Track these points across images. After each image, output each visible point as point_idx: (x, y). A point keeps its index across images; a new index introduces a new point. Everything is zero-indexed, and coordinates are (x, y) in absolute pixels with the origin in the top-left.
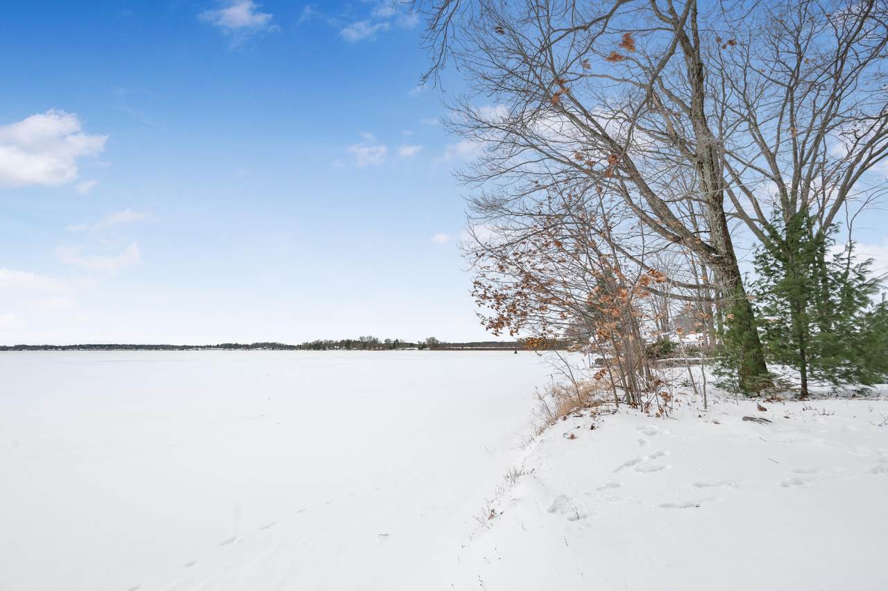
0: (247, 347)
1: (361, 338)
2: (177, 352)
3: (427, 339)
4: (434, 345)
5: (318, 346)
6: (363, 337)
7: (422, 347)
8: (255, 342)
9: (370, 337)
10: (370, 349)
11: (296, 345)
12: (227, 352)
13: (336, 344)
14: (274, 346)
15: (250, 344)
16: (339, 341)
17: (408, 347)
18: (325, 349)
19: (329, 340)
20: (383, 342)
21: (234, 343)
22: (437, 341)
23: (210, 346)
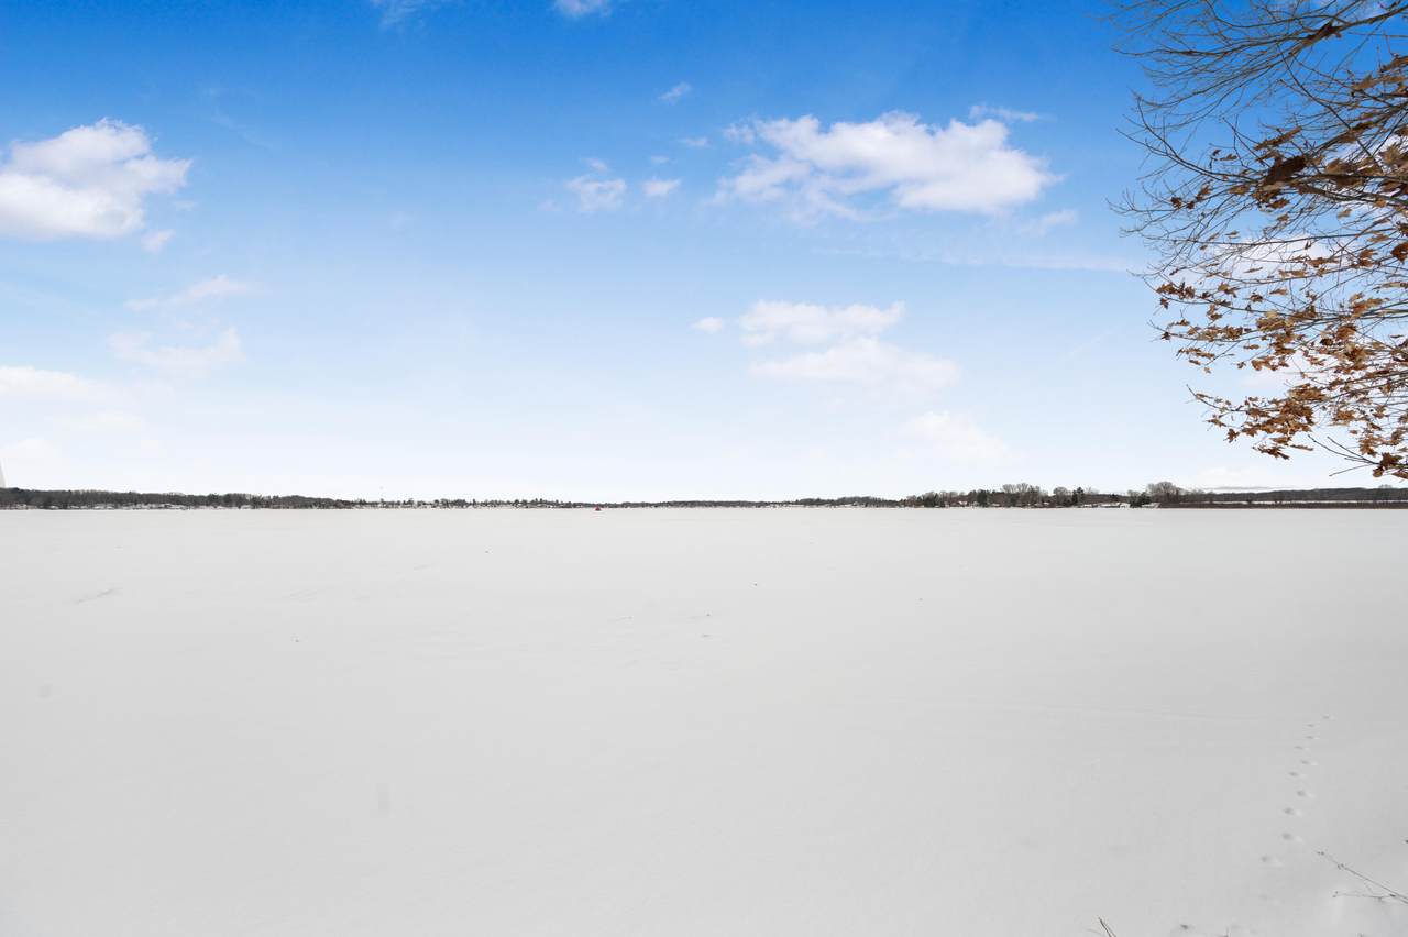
0: (832, 503)
1: (1005, 487)
2: (754, 510)
3: (1151, 486)
4: (1169, 498)
5: (931, 501)
6: (1010, 486)
7: (1138, 501)
8: (841, 497)
9: (1024, 485)
10: (1024, 506)
11: (898, 500)
12: (808, 508)
13: (962, 497)
14: (867, 502)
15: (835, 499)
16: (967, 493)
17: (1106, 502)
18: (943, 506)
19: (948, 491)
20: (1051, 494)
21: (816, 498)
22: (1178, 490)
23: (789, 503)
